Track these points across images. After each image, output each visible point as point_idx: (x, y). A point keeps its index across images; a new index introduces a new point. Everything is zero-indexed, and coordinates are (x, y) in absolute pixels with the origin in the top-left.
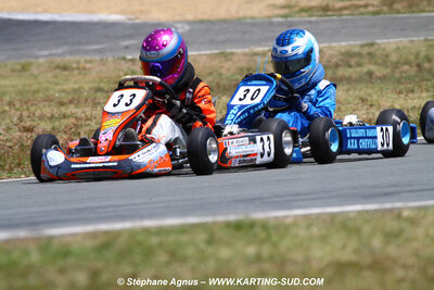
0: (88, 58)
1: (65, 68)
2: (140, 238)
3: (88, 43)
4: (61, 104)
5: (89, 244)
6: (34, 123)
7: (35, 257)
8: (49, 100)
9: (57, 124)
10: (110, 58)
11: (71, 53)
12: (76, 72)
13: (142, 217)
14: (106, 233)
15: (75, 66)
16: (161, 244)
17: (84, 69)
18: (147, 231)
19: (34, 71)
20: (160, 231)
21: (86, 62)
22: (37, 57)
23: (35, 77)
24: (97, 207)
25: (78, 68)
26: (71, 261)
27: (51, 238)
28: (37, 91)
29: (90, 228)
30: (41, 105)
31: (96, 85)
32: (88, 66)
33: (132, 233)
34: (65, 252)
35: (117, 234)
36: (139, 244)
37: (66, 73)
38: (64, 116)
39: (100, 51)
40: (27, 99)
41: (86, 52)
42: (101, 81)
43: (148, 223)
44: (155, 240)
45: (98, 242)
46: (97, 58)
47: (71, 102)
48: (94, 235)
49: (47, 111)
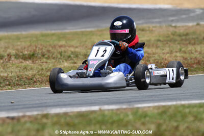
0: (154, 25)
1: (143, 30)
2: (181, 109)
3: (155, 18)
5: (156, 111)
7: (131, 117)
10: (164, 26)
11: (146, 23)
12: (148, 32)
13: (180, 100)
14: (164, 106)
15: (147, 29)
16: (190, 112)
17: (152, 30)
18: (183, 106)
20: (189, 106)
21: (153, 27)
24: (159, 95)
25: (149, 30)
26: (147, 119)
27: (138, 108)
29: (156, 104)
31: (157, 38)
32: (154, 29)
33: (176, 107)
34: (145, 115)
35: (170, 107)
36: (180, 112)
37: (143, 32)
39: (160, 22)
41: (153, 23)
42: (160, 37)
43: (183, 102)
44: (187, 110)
45: (160, 111)
46: (158, 25)
48: (158, 107)
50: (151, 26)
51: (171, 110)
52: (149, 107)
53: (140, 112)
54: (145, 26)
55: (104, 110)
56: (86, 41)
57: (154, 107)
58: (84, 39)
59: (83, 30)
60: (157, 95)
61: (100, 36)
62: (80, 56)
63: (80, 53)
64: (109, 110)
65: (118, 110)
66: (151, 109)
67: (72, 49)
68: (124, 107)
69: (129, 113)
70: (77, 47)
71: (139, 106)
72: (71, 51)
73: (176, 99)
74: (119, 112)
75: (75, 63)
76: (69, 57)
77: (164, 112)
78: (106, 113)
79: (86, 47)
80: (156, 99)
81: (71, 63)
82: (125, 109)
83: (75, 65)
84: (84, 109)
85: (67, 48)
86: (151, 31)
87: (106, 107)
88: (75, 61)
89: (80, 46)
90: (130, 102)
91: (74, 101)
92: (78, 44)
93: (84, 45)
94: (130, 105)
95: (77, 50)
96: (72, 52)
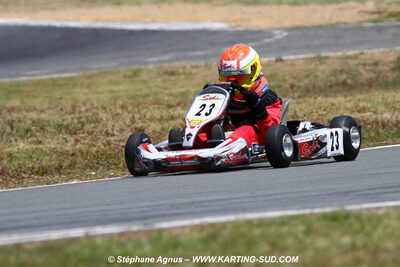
0: (194, 63)
1: (172, 74)
2: (244, 229)
3: (193, 50)
4: (170, 106)
5: (197, 236)
6: (145, 125)
7: (147, 248)
8: (158, 103)
9: (166, 125)
11: (178, 59)
12: (182, 77)
13: (244, 210)
14: (211, 225)
15: (181, 71)
16: (262, 236)
17: (190, 73)
18: (249, 223)
19: (144, 76)
20: (262, 223)
21: (192, 67)
22: (147, 63)
23: (145, 82)
24: (204, 202)
25: (184, 73)
27: (161, 231)
28: (147, 95)
29: (197, 221)
30: (151, 108)
32: (194, 71)
33: (236, 225)
34: (175, 244)
35: (223, 226)
36: (243, 235)
37: (173, 78)
38: (173, 118)
39: (205, 57)
40: (138, 102)
41: (191, 58)
43: (250, 216)
44: (257, 232)
45: (204, 234)
46: (202, 63)
47: (178, 105)
48: (201, 227)
49: (157, 113)
50: (188, 64)
51: (226, 233)
52: (183, 227)
53: (166, 237)
54: (176, 65)
55: (95, 236)
56: (61, 99)
57: (194, 228)
58: (58, 94)
59: (56, 76)
60: (200, 202)
61: (89, 86)
62: (49, 129)
63: (48, 122)
64: (103, 236)
65: (122, 234)
66: (187, 231)
67: (34, 115)
68: (135, 227)
69: (144, 240)
70: (42, 111)
71: (164, 225)
72: (31, 119)
73: (234, 210)
74: (123, 239)
75: (40, 142)
76: (28, 130)
77: (212, 237)
78: (99, 241)
79: (61, 110)
80: (199, 209)
81: (31, 143)
82: (135, 233)
83: (40, 146)
84: (55, 235)
85: (24, 112)
86: (189, 75)
87: (99, 230)
88: (40, 139)
89: (49, 108)
90: (147, 218)
91: (36, 218)
92: (46, 105)
93: (56, 106)
94: (145, 224)
95: (43, 116)
96: (34, 122)
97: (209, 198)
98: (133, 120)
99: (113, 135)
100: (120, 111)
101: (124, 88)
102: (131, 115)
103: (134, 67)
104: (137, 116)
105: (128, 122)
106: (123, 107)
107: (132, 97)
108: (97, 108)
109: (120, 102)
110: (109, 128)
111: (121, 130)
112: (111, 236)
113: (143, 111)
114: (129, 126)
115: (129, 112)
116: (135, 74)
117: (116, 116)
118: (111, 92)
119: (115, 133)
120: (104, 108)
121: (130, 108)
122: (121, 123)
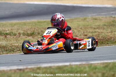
50: (100, 17)
51: (110, 65)
52: (98, 63)
53: (93, 66)
54: (97, 17)
55: (72, 65)
57: (101, 63)
60: (103, 56)
64: (75, 65)
65: (80, 65)
66: (99, 64)
69: (87, 67)
71: (92, 62)
73: (113, 59)
74: (80, 66)
77: (106, 66)
78: (73, 66)
80: (102, 58)
82: (84, 64)
84: (61, 64)
86: (101, 20)
87: (74, 63)
90: (87, 60)
91: (55, 60)
94: (87, 62)
97: (106, 55)
98: (84, 32)
99: (78, 36)
100: (80, 30)
101: (82, 23)
102: (83, 31)
103: (85, 17)
104: (85, 31)
105: (82, 33)
106: (81, 28)
107: (84, 26)
108: (74, 29)
109: (80, 27)
110: (77, 34)
111: (80, 35)
112: (77, 65)
113: (87, 30)
114: (83, 34)
115: (83, 30)
116: (85, 19)
117: (79, 31)
118: (78, 24)
119: (79, 36)
120: (75, 29)
121: (83, 29)
122: (80, 33)
